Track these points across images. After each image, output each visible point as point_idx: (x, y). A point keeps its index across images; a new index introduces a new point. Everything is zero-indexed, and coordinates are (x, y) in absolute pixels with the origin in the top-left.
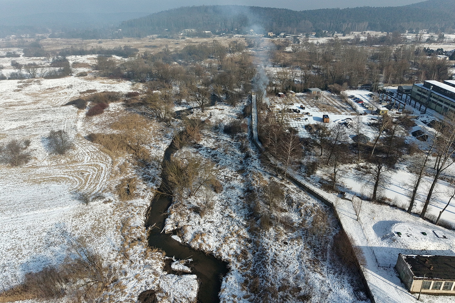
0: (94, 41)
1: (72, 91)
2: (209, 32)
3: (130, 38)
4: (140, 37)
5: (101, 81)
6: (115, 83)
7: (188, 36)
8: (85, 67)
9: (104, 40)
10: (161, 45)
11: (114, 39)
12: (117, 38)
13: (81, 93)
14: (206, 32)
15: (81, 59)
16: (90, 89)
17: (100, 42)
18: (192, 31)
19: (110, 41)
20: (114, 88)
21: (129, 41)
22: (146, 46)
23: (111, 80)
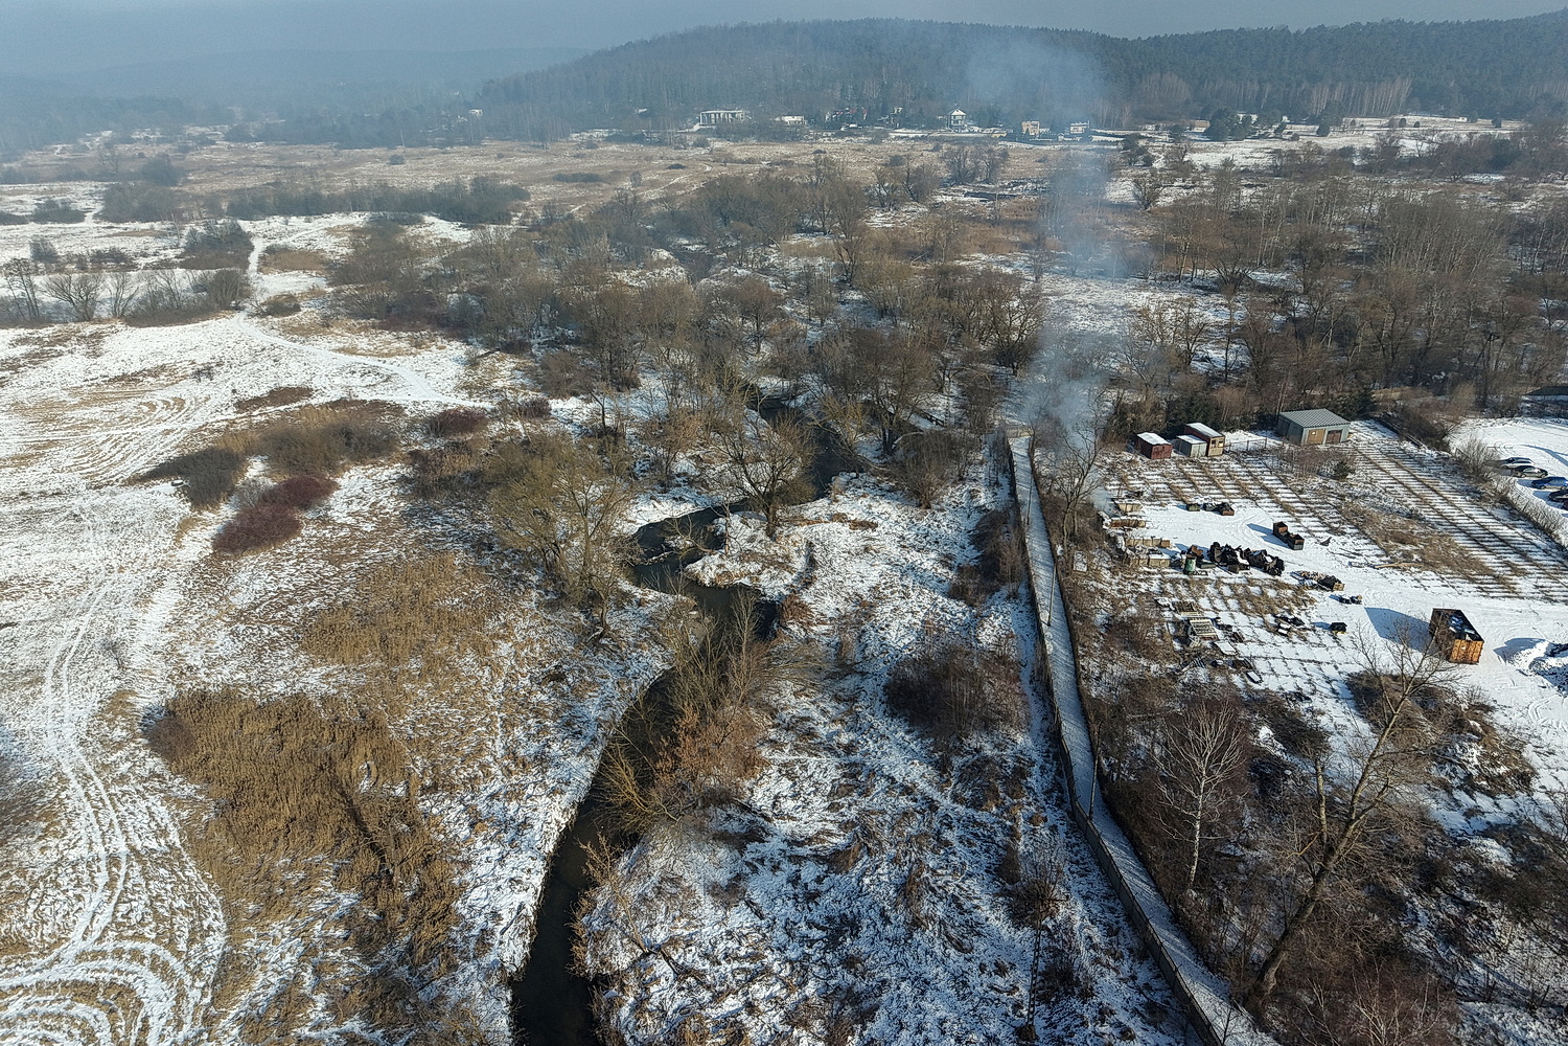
0: (375, 157)
1: (210, 391)
2: (799, 118)
3: (508, 144)
4: (543, 139)
5: (348, 340)
6: (399, 352)
7: (720, 134)
8: (304, 270)
9: (415, 151)
10: (617, 174)
11: (451, 146)
12: (460, 144)
13: (242, 406)
14: (788, 119)
15: (303, 232)
16: (284, 384)
17: (396, 160)
18: (733, 115)
19: (433, 154)
20: (388, 378)
21: (500, 156)
22: (560, 178)
23: (387, 336)
